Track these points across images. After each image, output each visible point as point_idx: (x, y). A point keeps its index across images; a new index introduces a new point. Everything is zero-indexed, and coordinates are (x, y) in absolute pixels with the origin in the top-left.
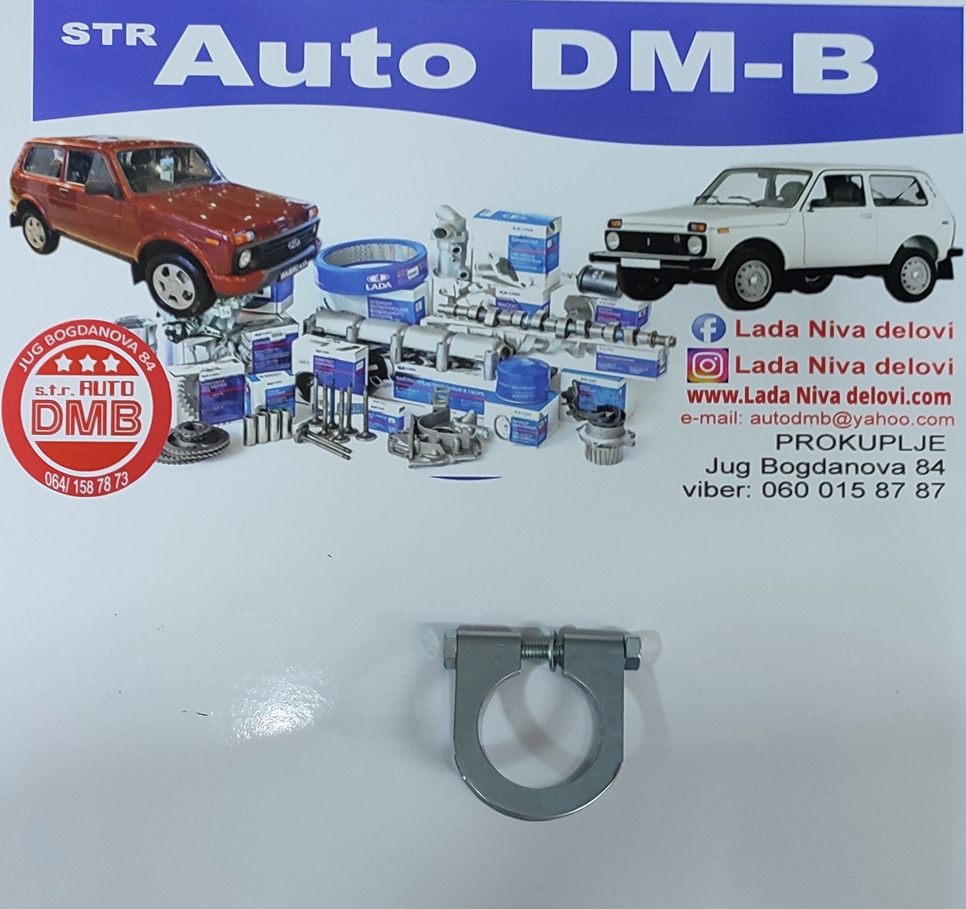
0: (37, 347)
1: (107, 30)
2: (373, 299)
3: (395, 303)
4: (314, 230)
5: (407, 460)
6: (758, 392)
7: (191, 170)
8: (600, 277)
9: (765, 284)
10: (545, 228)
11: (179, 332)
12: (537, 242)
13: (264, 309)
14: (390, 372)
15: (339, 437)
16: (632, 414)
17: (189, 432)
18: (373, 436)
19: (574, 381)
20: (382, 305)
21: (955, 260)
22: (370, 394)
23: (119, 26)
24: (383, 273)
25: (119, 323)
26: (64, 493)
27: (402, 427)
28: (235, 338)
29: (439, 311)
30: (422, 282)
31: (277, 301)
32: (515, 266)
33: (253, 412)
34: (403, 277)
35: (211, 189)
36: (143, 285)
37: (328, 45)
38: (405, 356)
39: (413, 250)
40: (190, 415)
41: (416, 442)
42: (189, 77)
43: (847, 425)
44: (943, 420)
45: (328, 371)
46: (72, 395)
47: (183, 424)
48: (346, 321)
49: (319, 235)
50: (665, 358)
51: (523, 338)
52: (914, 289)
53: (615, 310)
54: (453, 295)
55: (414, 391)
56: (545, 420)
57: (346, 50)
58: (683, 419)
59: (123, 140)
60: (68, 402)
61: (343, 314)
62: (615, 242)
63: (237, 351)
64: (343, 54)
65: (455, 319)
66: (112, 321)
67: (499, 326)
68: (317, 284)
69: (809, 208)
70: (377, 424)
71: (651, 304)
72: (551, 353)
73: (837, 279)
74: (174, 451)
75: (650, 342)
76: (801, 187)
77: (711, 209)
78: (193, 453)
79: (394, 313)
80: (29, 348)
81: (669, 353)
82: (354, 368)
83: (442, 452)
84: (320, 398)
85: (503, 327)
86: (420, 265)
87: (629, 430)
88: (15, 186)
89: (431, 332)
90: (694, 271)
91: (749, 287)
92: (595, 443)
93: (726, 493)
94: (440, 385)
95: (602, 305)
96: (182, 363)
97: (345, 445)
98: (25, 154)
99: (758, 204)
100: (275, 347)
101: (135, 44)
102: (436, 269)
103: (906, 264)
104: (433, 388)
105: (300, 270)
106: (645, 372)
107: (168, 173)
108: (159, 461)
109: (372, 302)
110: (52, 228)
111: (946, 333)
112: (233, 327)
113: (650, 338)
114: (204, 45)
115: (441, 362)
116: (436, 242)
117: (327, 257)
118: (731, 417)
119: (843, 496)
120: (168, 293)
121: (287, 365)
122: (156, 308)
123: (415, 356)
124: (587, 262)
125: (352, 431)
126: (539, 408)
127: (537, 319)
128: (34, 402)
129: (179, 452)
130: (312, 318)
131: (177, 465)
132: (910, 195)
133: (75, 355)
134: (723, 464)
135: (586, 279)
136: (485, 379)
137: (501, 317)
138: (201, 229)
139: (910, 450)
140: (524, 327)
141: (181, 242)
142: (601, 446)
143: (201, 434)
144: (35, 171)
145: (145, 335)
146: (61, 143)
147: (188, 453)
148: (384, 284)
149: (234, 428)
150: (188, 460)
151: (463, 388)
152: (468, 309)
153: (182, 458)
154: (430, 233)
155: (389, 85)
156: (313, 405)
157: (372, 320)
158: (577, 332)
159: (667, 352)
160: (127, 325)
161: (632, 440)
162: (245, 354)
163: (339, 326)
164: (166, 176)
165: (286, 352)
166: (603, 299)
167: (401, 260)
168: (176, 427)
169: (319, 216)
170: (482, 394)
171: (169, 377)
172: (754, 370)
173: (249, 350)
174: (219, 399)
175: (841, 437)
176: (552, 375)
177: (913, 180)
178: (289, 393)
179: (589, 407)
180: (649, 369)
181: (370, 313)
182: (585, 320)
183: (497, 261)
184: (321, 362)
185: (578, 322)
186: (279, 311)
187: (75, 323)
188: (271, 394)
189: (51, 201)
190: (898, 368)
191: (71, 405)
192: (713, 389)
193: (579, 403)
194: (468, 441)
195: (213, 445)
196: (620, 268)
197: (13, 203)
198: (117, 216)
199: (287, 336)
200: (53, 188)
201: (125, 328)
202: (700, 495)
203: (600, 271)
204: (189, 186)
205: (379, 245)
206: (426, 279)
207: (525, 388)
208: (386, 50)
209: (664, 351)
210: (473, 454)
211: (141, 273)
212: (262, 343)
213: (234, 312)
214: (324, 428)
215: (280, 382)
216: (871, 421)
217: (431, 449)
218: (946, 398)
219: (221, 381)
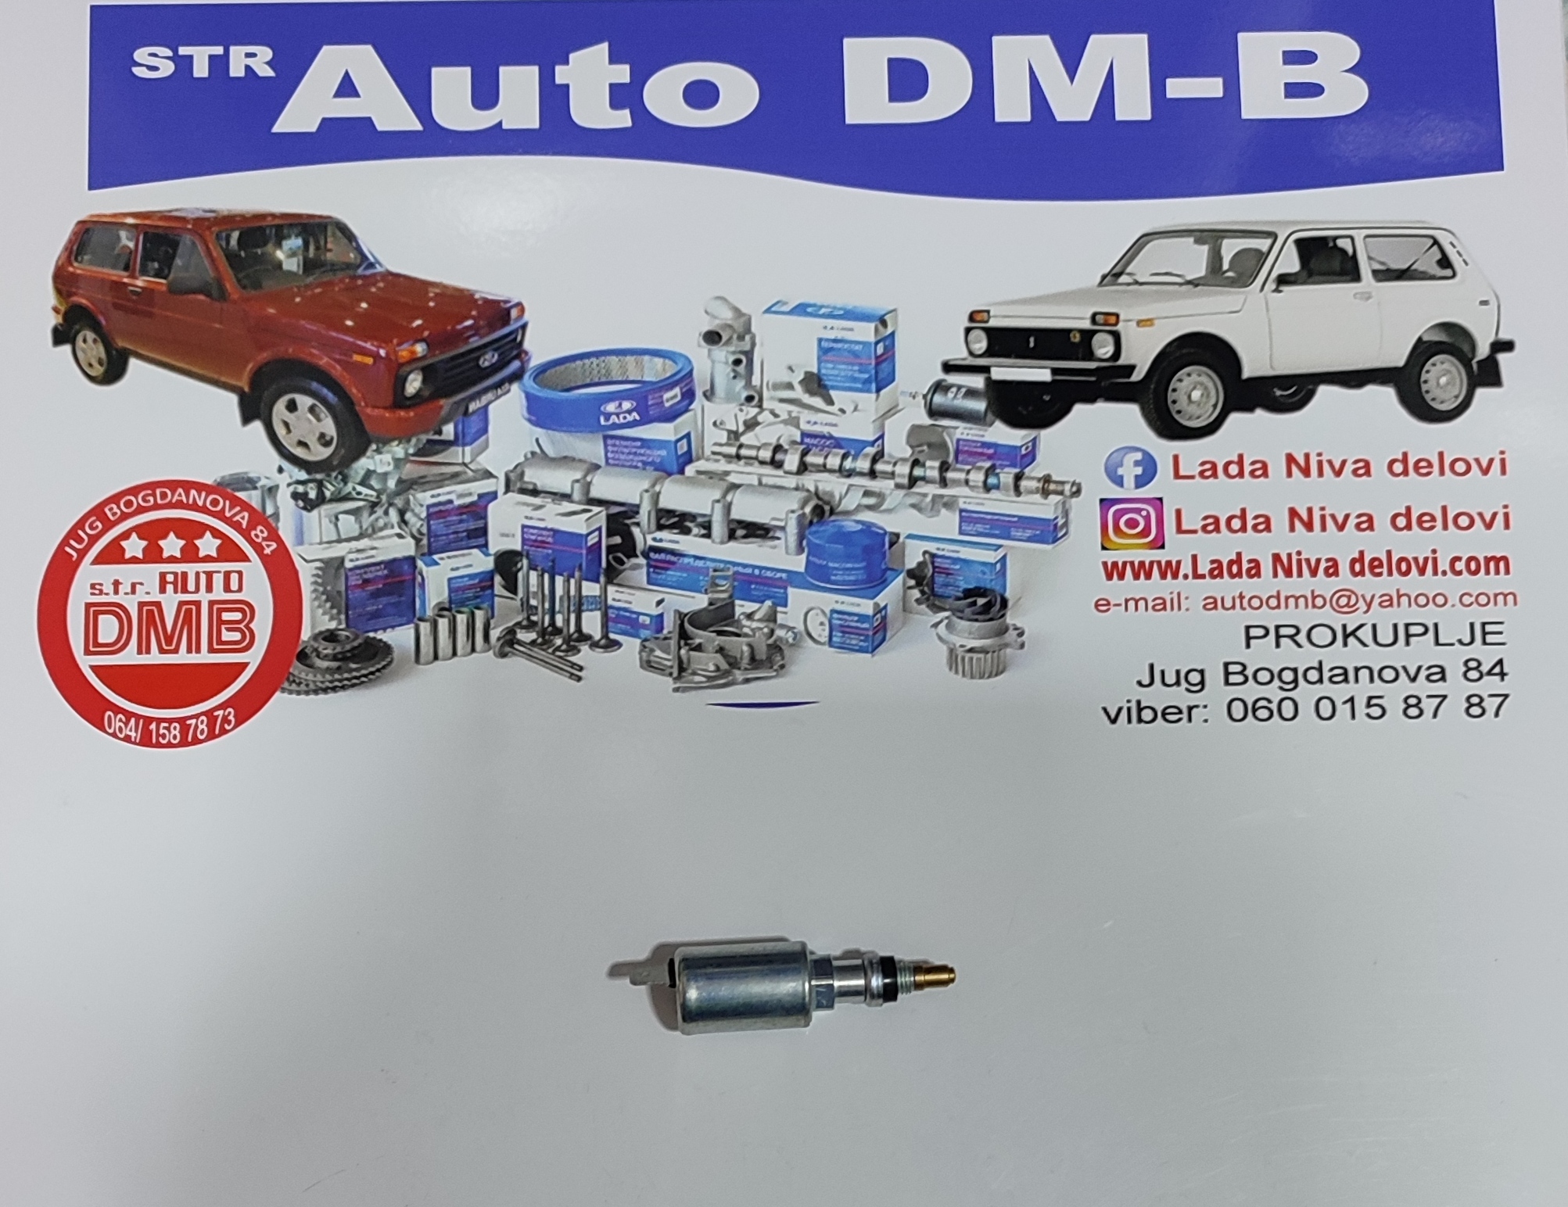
0: (94, 522)
1: (201, 58)
2: (613, 437)
3: (645, 443)
4: (519, 338)
5: (670, 680)
6: (1213, 562)
7: (329, 255)
8: (960, 395)
9: (1213, 401)
10: (872, 326)
11: (312, 495)
12: (861, 346)
13: (444, 457)
14: (640, 546)
15: (564, 647)
16: (1020, 599)
17: (330, 645)
18: (616, 644)
19: (925, 552)
20: (626, 447)
21: (1502, 357)
22: (610, 581)
23: (219, 50)
24: (627, 398)
25: (219, 484)
26: (135, 743)
27: (660, 629)
28: (399, 502)
29: (714, 453)
30: (687, 410)
31: (464, 445)
32: (827, 383)
33: (429, 613)
34: (657, 404)
35: (360, 282)
36: (257, 426)
37: (535, 69)
38: (663, 521)
39: (670, 363)
40: (332, 619)
41: (683, 652)
42: (324, 120)
43: (1351, 608)
44: (1500, 598)
45: (544, 548)
46: (148, 593)
47: (321, 633)
48: (571, 472)
49: (527, 345)
50: (1066, 514)
51: (844, 492)
52: (1442, 402)
53: (985, 445)
54: (734, 429)
55: (679, 574)
56: (883, 612)
57: (562, 75)
58: (1097, 605)
59: (226, 213)
60: (141, 605)
61: (565, 461)
62: (981, 344)
63: (404, 522)
64: (558, 81)
65: (739, 465)
66: (209, 482)
67: (806, 473)
68: (523, 416)
69: (1274, 287)
70: (623, 626)
71: (1039, 434)
72: (889, 511)
73: (1324, 391)
74: (307, 675)
75: (1041, 491)
76: (1261, 257)
77: (1125, 292)
78: (337, 676)
79: (644, 458)
80: (80, 524)
81: (1071, 506)
82: (584, 542)
83: (724, 666)
84: (533, 588)
85: (813, 474)
86: (683, 385)
87: (1014, 625)
88: (60, 287)
89: (703, 485)
90: (1103, 384)
91: (1188, 405)
92: (962, 646)
93: (1169, 717)
94: (718, 564)
95: (964, 437)
96: (318, 541)
97: (573, 659)
98: (76, 239)
99: (1196, 282)
100: (461, 514)
101: (242, 74)
102: (707, 391)
103: (1427, 366)
104: (708, 568)
105: (498, 397)
106: (1035, 535)
107: (295, 260)
108: (283, 690)
109: (610, 442)
110: (116, 343)
111: (1496, 466)
112: (396, 485)
113: (1040, 485)
114: (347, 74)
115: (718, 529)
116: (706, 351)
117: (541, 377)
118: (1172, 600)
119: (1353, 717)
120: (296, 435)
121: (481, 541)
122: (276, 460)
123: (679, 521)
124: (940, 375)
125: (584, 638)
126: (874, 594)
127: (866, 461)
128: (88, 606)
129: (315, 676)
130: (519, 468)
131: (312, 697)
132: (1428, 263)
133: (152, 533)
134: (1163, 672)
135: (938, 399)
136: (787, 553)
137: (809, 459)
138: (346, 341)
139: (1452, 645)
140: (846, 473)
141: (315, 361)
142: (971, 650)
143: (348, 647)
144: (91, 263)
145: (260, 500)
146: (130, 221)
147: (328, 677)
148: (627, 415)
149: (399, 637)
150: (328, 688)
151: (754, 567)
152: (759, 448)
153: (320, 685)
154: (696, 337)
155: (629, 124)
156: (521, 599)
157: (610, 469)
158: (927, 479)
159: (1067, 506)
160: (232, 487)
161: (1019, 640)
162: (414, 525)
163: (561, 479)
164: (291, 265)
165: (479, 522)
166: (965, 428)
167: (654, 379)
168: (309, 638)
169: (527, 317)
170: (784, 575)
171: (298, 563)
172: (1204, 528)
173: (422, 519)
174: (376, 595)
175: (1344, 627)
176: (892, 545)
177: (1431, 242)
178: (485, 582)
179: (950, 591)
180: (1042, 531)
181: (607, 459)
182: (940, 460)
183: (802, 377)
184: (532, 534)
185: (928, 463)
186: (467, 460)
187: (152, 486)
188: (457, 585)
189: (116, 306)
190: (1425, 521)
191: (145, 608)
192: (1141, 559)
193: (935, 586)
194: (764, 648)
195: (367, 664)
196: (990, 382)
197: (56, 310)
198: (217, 326)
199: (480, 496)
200: (118, 286)
201: (229, 490)
202: (1129, 721)
203: (959, 387)
204: (325, 280)
205: (620, 357)
206: (692, 407)
207: (849, 565)
208: (622, 73)
209: (1064, 503)
210: (771, 667)
211: (253, 409)
212: (442, 508)
213: (398, 463)
214: (540, 634)
215: (470, 566)
216: (1388, 602)
217: (707, 662)
218: (1502, 565)
219: (378, 568)
